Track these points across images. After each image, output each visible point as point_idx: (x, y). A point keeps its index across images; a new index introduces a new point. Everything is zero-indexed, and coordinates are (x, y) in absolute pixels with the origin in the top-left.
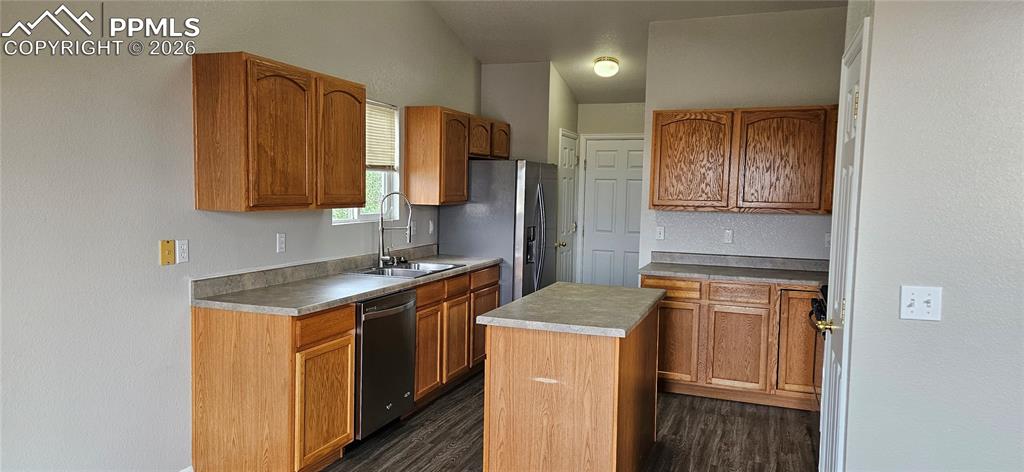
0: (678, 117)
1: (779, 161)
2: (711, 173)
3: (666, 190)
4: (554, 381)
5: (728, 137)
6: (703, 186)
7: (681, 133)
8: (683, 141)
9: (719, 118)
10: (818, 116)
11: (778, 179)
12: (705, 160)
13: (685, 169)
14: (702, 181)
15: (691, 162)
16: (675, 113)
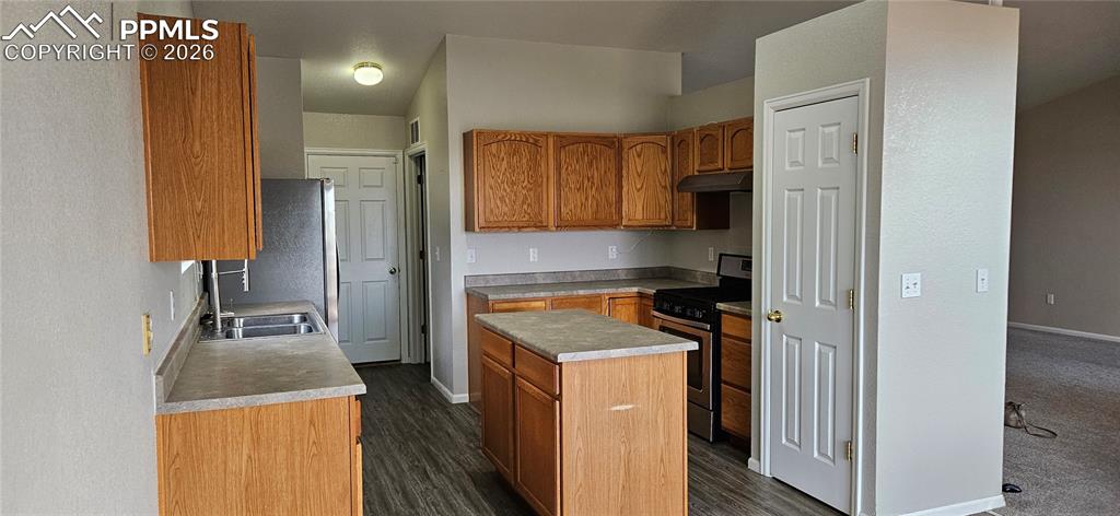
0: (499, 137)
1: (586, 182)
2: (532, 193)
3: (492, 211)
4: (630, 406)
5: (544, 159)
6: (525, 207)
7: (503, 154)
8: (505, 162)
9: (536, 141)
10: (614, 143)
11: (586, 199)
12: (526, 182)
13: (508, 190)
14: (523, 203)
15: (513, 183)
16: (496, 133)
